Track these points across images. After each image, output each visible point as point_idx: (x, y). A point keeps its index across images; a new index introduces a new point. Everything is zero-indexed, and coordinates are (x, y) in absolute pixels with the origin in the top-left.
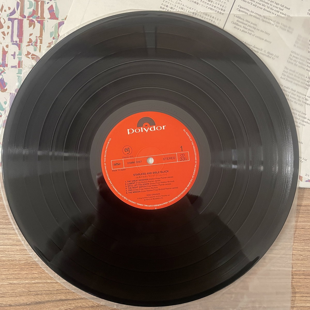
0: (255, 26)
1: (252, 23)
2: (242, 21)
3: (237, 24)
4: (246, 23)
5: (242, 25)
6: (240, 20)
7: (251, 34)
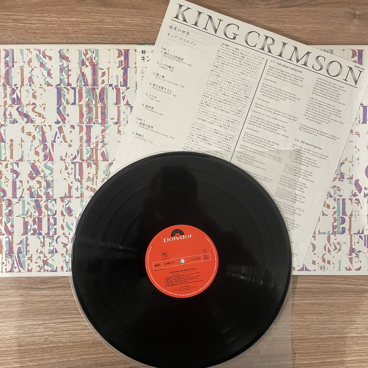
0: (253, 159)
1: (251, 157)
2: (244, 155)
3: (240, 158)
4: (247, 157)
5: (244, 158)
6: (242, 155)
7: (251, 165)
